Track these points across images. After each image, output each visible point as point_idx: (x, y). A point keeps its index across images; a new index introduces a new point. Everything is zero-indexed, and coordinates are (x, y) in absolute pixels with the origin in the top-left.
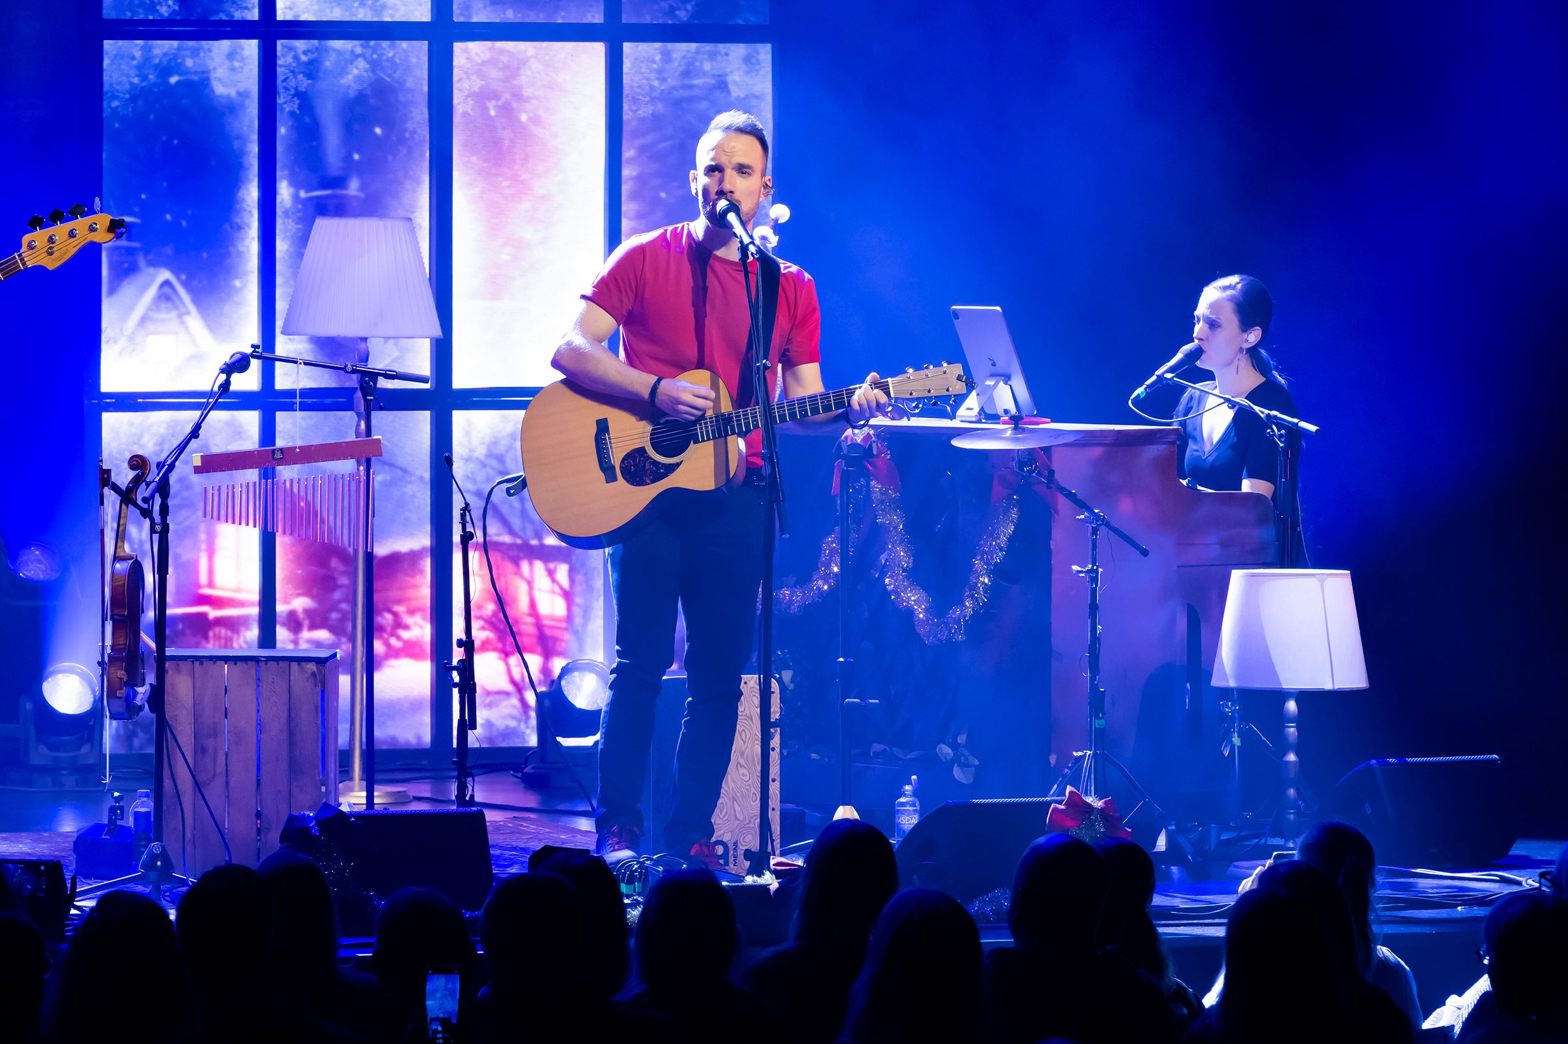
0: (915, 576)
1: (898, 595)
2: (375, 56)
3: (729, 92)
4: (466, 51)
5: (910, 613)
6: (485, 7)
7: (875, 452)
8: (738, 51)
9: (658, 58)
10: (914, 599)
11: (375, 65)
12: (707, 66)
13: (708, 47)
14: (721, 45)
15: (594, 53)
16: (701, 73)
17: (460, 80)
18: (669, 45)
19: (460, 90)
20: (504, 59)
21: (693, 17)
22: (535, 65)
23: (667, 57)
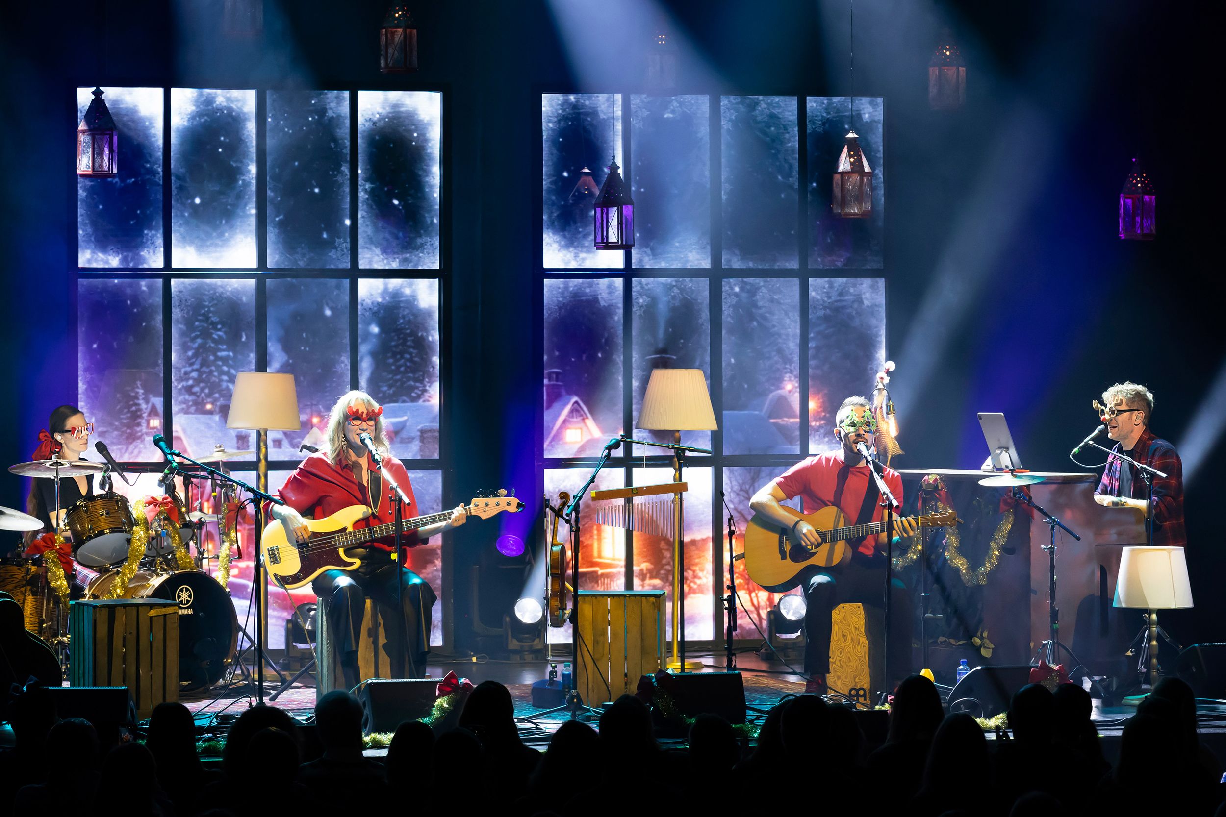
0: (961, 551)
1: (952, 561)
2: (682, 286)
3: (863, 303)
4: (729, 283)
5: (958, 570)
6: (738, 260)
7: (940, 488)
8: (867, 282)
9: (827, 286)
10: (961, 563)
11: (682, 290)
12: (852, 290)
13: (852, 280)
14: (859, 279)
15: (794, 285)
16: (848, 293)
17: (726, 298)
18: (832, 279)
19: (726, 303)
20: (748, 287)
21: (845, 265)
22: (764, 290)
23: (831, 286)
